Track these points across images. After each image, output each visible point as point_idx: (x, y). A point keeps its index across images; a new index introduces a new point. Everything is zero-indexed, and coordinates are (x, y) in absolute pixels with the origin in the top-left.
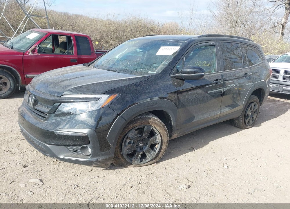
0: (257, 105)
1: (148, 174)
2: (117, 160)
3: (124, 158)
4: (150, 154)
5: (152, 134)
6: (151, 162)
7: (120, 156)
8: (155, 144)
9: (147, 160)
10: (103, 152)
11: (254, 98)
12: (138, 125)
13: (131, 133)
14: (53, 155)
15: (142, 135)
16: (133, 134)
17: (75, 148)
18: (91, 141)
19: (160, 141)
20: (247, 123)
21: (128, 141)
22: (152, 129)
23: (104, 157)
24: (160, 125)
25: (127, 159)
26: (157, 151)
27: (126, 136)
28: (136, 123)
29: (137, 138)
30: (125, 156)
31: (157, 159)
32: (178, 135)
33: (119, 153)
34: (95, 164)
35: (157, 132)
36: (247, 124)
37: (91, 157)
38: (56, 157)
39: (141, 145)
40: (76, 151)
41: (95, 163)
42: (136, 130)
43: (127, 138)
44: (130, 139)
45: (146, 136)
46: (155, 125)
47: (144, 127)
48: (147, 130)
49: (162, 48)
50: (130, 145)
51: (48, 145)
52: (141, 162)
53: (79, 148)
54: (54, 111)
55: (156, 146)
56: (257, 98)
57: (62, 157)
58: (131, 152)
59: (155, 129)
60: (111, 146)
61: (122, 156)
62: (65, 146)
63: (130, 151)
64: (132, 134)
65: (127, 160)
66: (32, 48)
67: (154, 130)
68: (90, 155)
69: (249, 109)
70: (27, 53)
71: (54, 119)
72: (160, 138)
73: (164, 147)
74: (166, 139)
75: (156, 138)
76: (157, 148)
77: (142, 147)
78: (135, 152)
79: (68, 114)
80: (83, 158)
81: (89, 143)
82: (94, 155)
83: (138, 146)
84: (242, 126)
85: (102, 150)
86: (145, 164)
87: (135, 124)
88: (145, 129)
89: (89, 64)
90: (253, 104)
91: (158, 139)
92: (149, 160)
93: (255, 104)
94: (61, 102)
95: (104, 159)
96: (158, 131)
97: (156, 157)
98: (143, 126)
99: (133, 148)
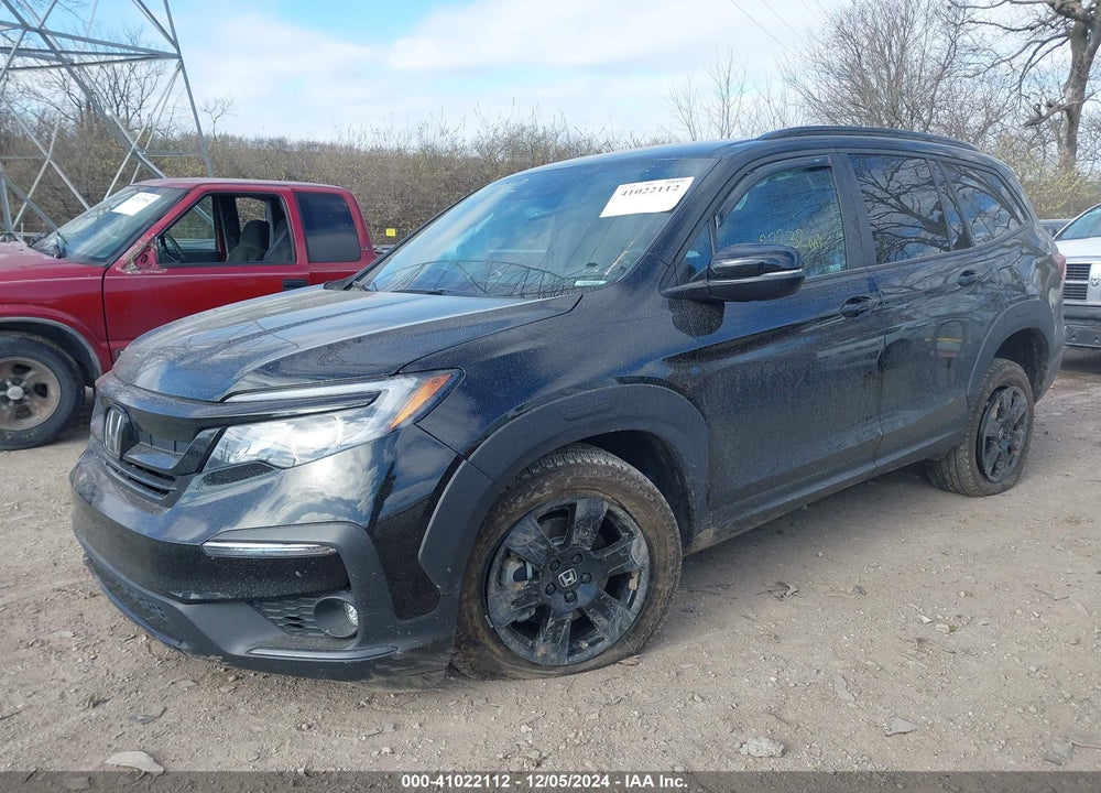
0: (1023, 395)
1: (604, 701)
2: (472, 650)
3: (498, 641)
4: (607, 617)
5: (609, 532)
6: (616, 652)
7: (482, 632)
8: (627, 576)
9: (600, 645)
10: (408, 621)
11: (1008, 368)
12: (545, 495)
13: (520, 536)
14: (204, 647)
15: (569, 538)
16: (531, 538)
17: (291, 609)
18: (352, 576)
19: (647, 561)
20: (988, 470)
21: (512, 567)
22: (609, 512)
23: (416, 643)
24: (641, 492)
25: (515, 645)
26: (637, 604)
27: (502, 549)
28: (539, 489)
29: (550, 553)
30: (503, 633)
31: (641, 638)
32: (717, 534)
33: (477, 624)
34: (379, 673)
35: (629, 523)
36: (990, 477)
37: (359, 645)
38: (218, 651)
39: (566, 581)
40: (296, 624)
41: (378, 666)
42: (541, 520)
43: (508, 554)
44: (520, 560)
45: (584, 541)
46: (618, 496)
47: (573, 506)
48: (587, 521)
49: (621, 189)
50: (521, 586)
51: (180, 607)
52: (572, 652)
53: (307, 608)
54: (198, 462)
55: (632, 584)
56: (1020, 369)
57: (239, 650)
58: (526, 616)
59: (621, 513)
60: (442, 593)
61: (493, 634)
62: (250, 602)
63: (523, 611)
64: (526, 537)
65: (512, 647)
66: (135, 249)
67: (617, 517)
68: (354, 636)
69: (994, 414)
70: (118, 269)
71: (200, 494)
72: (644, 549)
73: (664, 586)
74: (671, 549)
75: (627, 550)
76: (635, 592)
77: (573, 588)
78: (543, 612)
79: (259, 467)
80: (327, 651)
81: (347, 586)
82: (368, 634)
83: (555, 587)
84: (971, 483)
85: (401, 610)
86: (592, 663)
87: (537, 495)
88: (580, 511)
89: (348, 283)
90: (1006, 395)
91: (638, 551)
92: (607, 642)
93: (1015, 394)
94: (224, 424)
95: (413, 650)
96: (635, 520)
97: (636, 628)
98: (567, 501)
99: (537, 596)
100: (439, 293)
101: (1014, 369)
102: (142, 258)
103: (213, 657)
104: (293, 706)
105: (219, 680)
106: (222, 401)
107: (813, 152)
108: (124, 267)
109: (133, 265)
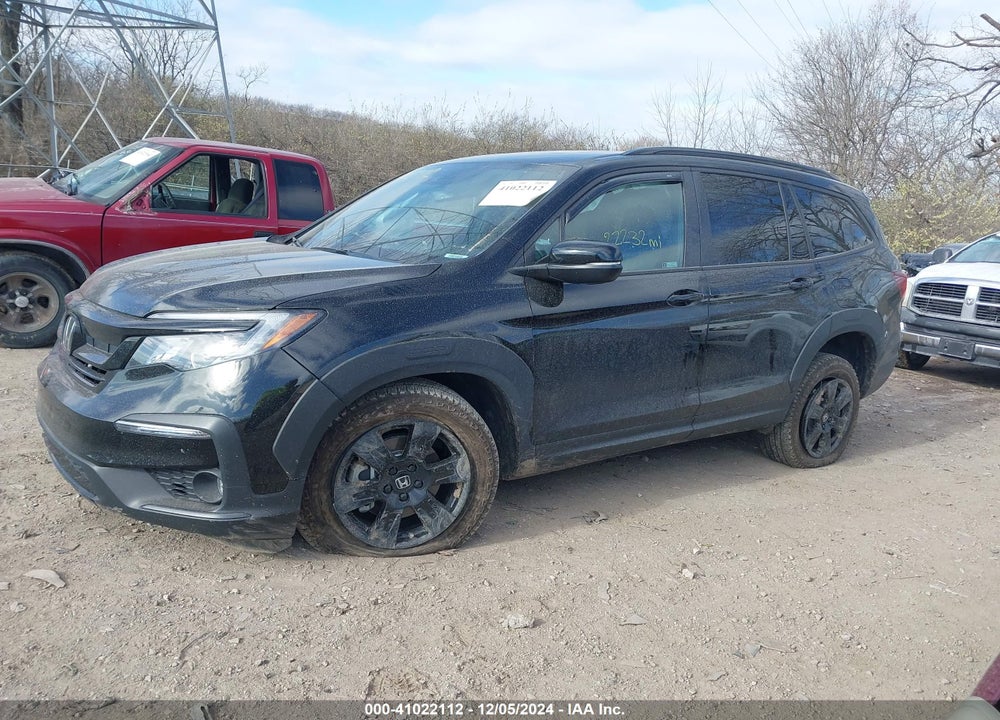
0: (848, 387)
1: (414, 577)
2: (319, 529)
3: (341, 525)
4: (431, 516)
5: (442, 450)
6: (436, 544)
7: (329, 516)
8: (453, 487)
9: (424, 537)
10: (262, 496)
11: (836, 363)
12: (388, 416)
13: (365, 445)
14: (110, 500)
15: (406, 452)
16: (373, 447)
17: (177, 478)
18: (220, 457)
19: (469, 476)
20: (809, 447)
21: (358, 469)
22: (441, 434)
23: (266, 513)
24: (468, 422)
25: (353, 529)
26: (457, 509)
27: (349, 453)
28: (383, 410)
29: (389, 460)
30: (344, 518)
31: (460, 536)
32: (539, 464)
33: (325, 508)
34: (236, 532)
35: (457, 444)
36: (810, 452)
37: (222, 509)
38: (120, 504)
39: (401, 484)
40: (180, 490)
41: (235, 527)
42: (386, 436)
43: (355, 459)
44: (365, 464)
45: (418, 455)
46: (448, 423)
47: (412, 427)
48: (422, 440)
49: (502, 184)
50: (362, 484)
51: (96, 468)
52: (399, 540)
53: (190, 477)
54: (122, 359)
55: (456, 494)
56: (847, 365)
57: (134, 504)
58: (367, 508)
59: (450, 436)
60: (291, 478)
61: (337, 519)
62: (148, 470)
63: (363, 503)
64: (369, 446)
65: (350, 529)
66: (133, 194)
67: (447, 440)
68: (219, 503)
69: (818, 400)
70: (117, 209)
71: (119, 385)
72: (467, 466)
73: (481, 497)
74: (489, 469)
75: (453, 466)
76: (457, 499)
77: (407, 490)
78: (380, 505)
79: (164, 369)
80: (199, 511)
81: (217, 466)
82: (230, 503)
83: (393, 488)
84: (792, 456)
85: (257, 488)
86: (415, 550)
87: (380, 415)
88: (417, 431)
89: (289, 238)
90: (832, 386)
91: (462, 467)
92: (430, 536)
93: (841, 386)
94: (143, 334)
95: (263, 518)
96: (462, 443)
97: (455, 527)
98: (407, 422)
99: (374, 492)
100: (344, 253)
101: (841, 364)
102: (138, 202)
103: (116, 509)
104: (176, 554)
105: (125, 531)
106: (145, 317)
107: (668, 168)
108: (122, 207)
109: (129, 208)
